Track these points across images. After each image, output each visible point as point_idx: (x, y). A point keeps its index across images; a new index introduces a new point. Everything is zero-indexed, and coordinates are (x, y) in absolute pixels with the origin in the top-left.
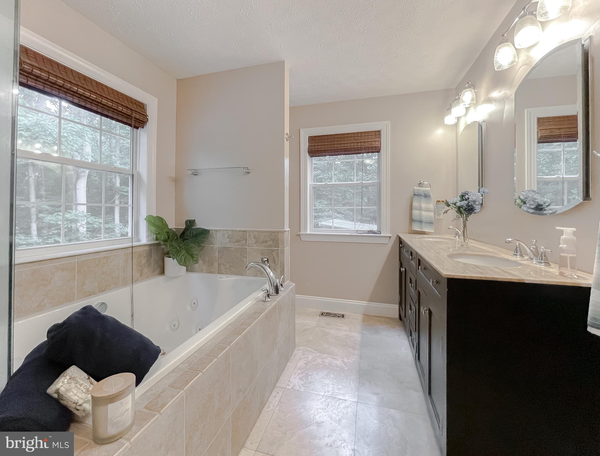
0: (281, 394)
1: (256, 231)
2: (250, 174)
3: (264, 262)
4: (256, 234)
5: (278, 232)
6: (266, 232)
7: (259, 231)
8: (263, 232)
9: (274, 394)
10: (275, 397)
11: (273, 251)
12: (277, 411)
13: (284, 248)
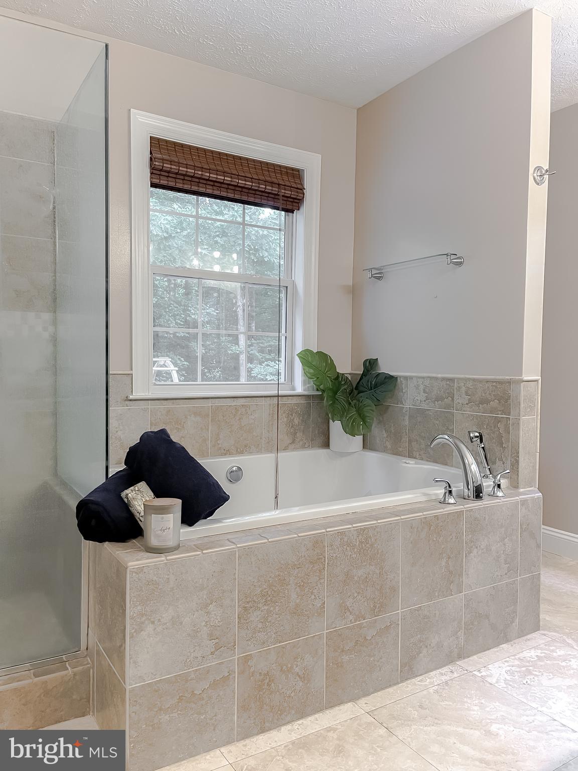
0: (456, 675)
1: (469, 379)
2: (463, 266)
3: (471, 439)
4: (470, 384)
5: (509, 382)
6: (487, 381)
7: (474, 380)
8: (480, 381)
9: (444, 670)
10: (442, 674)
11: (498, 420)
12: (431, 691)
13: (519, 416)
